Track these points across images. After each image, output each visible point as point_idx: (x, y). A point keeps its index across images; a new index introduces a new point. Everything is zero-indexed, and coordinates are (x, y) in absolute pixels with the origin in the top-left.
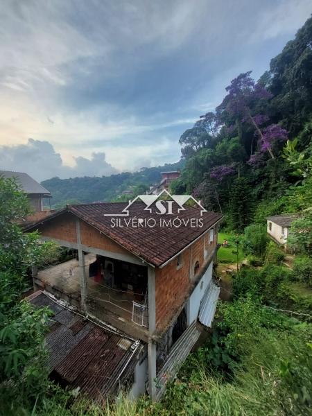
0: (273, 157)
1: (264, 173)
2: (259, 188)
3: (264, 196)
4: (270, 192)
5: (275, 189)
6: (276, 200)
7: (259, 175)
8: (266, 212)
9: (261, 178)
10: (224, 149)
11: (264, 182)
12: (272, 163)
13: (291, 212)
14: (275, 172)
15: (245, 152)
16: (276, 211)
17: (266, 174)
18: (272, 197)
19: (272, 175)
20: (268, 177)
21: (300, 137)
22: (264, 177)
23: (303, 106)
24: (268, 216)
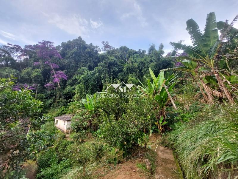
0: (59, 86)
1: (53, 93)
2: (50, 101)
3: (52, 106)
4: (56, 104)
5: (58, 102)
6: (59, 108)
7: (51, 94)
8: (53, 114)
9: (51, 96)
10: (29, 74)
11: (53, 98)
12: (58, 89)
13: (70, 113)
14: (60, 94)
15: (43, 79)
16: (59, 113)
17: (55, 94)
18: (57, 106)
19: (58, 95)
20: (55, 96)
21: (71, 80)
22: (54, 95)
23: (73, 68)
24: (54, 117)
